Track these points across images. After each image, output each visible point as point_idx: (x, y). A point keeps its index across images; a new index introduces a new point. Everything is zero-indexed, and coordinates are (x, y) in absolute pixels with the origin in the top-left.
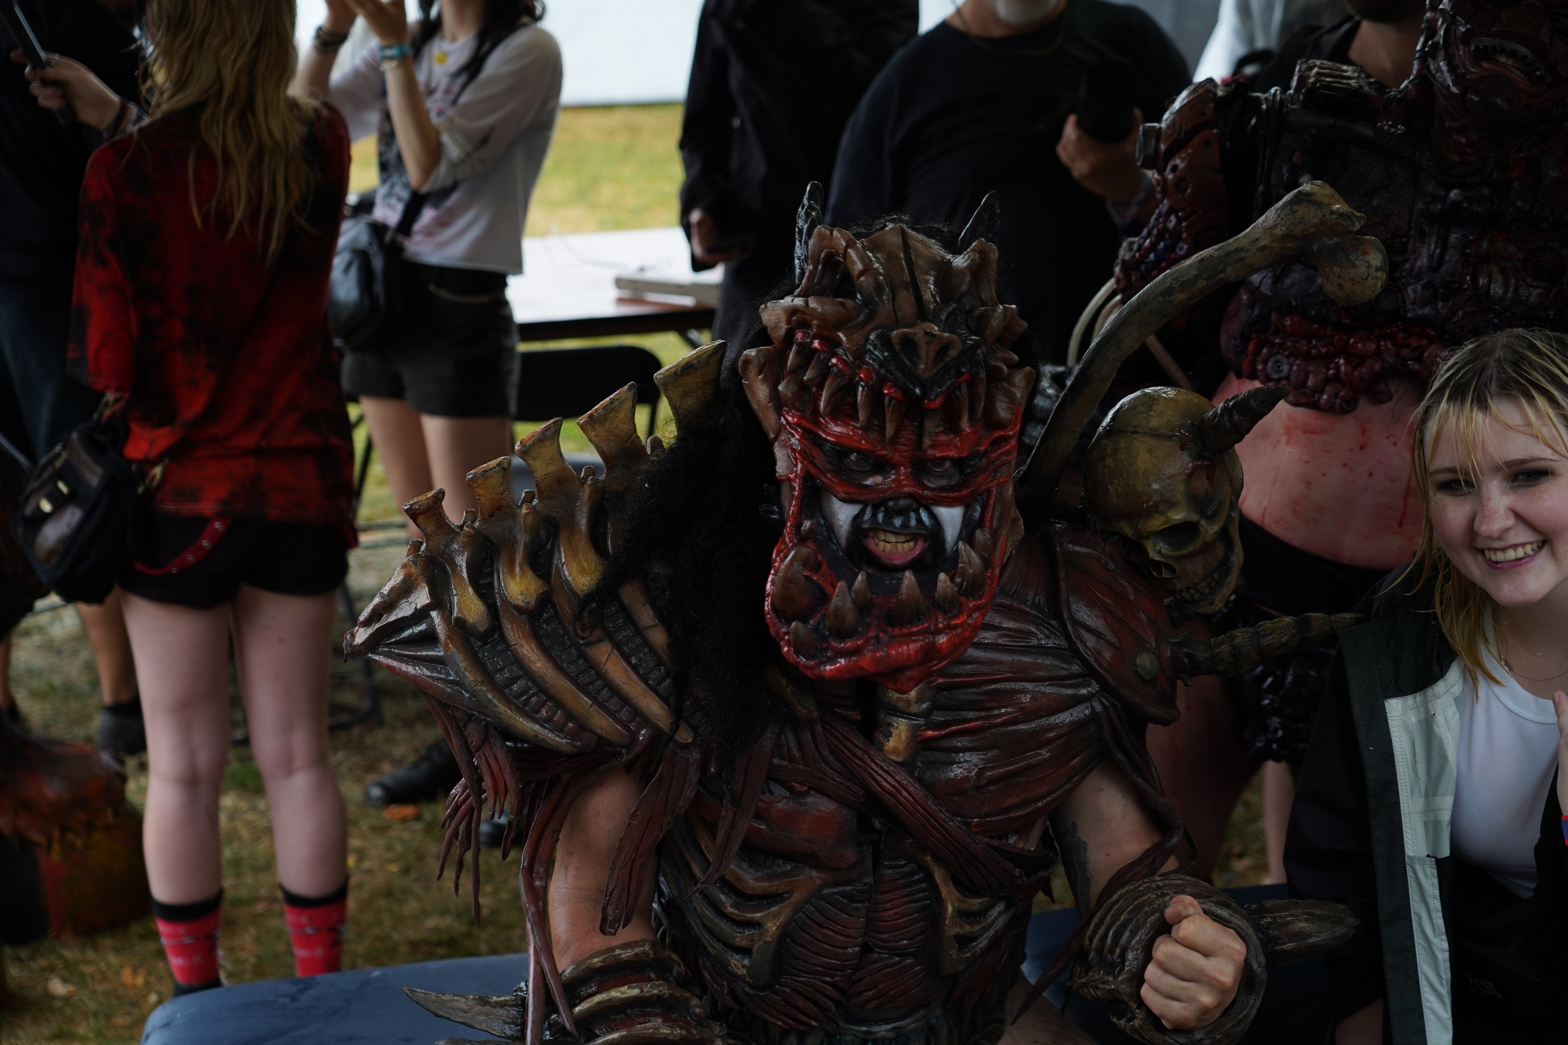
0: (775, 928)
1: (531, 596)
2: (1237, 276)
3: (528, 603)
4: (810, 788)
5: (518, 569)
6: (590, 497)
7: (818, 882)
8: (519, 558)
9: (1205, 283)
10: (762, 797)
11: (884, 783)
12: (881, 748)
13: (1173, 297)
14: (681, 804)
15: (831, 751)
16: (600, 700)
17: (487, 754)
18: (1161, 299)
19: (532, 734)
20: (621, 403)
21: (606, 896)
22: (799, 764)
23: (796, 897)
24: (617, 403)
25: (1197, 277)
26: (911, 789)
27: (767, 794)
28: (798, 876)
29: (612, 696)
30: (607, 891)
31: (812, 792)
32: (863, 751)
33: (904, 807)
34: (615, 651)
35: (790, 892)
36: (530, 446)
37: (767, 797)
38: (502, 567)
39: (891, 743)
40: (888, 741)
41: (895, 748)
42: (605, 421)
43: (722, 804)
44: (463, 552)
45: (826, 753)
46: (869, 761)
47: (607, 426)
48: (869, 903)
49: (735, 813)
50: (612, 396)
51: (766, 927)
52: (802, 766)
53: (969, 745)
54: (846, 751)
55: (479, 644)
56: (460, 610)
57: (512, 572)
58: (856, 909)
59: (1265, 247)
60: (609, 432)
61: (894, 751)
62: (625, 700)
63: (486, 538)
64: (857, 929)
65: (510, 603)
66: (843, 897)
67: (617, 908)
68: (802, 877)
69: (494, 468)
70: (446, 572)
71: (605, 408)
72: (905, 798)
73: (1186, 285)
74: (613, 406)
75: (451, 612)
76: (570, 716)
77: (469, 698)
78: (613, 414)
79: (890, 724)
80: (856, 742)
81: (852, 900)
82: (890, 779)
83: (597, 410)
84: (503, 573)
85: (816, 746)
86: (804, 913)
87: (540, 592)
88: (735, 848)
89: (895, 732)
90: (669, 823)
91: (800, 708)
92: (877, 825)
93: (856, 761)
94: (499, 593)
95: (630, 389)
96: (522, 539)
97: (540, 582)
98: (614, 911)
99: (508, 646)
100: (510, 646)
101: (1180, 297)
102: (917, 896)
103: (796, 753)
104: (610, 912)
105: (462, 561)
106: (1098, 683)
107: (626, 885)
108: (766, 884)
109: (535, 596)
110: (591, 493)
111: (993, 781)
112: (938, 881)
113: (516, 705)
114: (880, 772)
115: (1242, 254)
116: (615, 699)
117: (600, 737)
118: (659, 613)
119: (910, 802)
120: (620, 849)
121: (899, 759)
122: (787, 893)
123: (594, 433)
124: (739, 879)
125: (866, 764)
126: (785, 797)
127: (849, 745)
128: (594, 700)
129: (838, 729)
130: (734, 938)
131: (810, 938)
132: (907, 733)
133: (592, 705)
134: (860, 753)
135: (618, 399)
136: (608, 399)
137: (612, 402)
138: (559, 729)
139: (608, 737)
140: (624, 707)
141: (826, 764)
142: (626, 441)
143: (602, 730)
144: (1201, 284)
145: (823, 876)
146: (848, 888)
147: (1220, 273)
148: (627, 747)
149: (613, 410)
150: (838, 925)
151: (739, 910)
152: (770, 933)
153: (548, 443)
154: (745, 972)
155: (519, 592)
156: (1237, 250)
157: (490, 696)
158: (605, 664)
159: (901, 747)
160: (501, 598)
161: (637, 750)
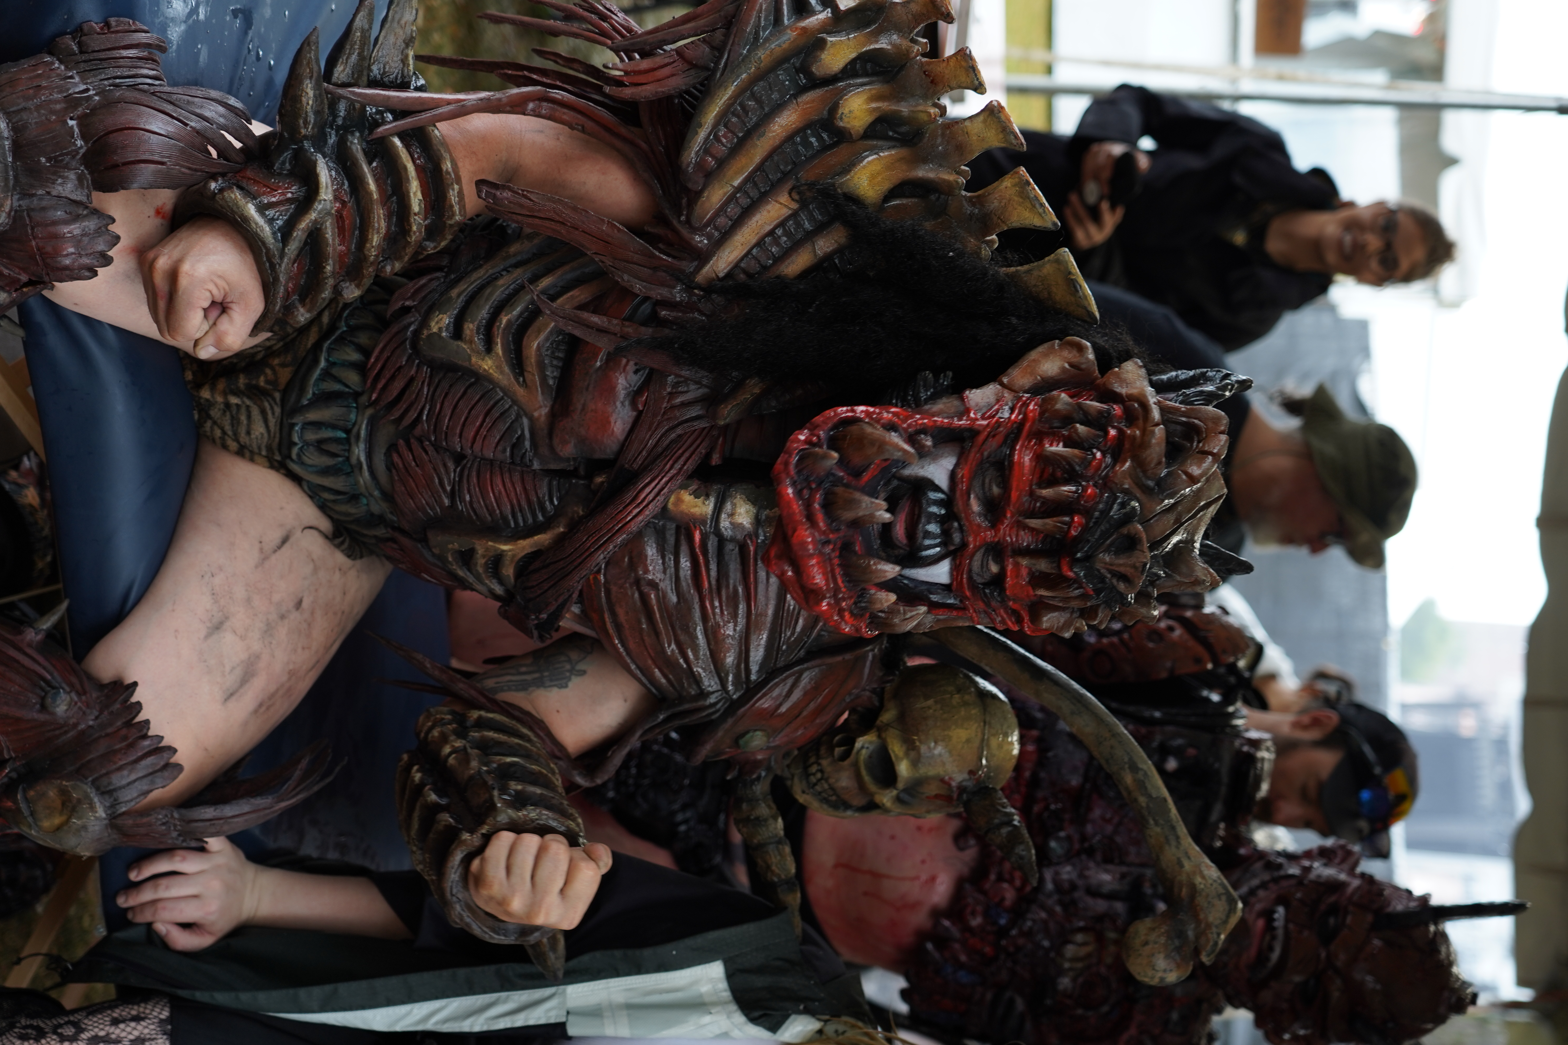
0: (486, 368)
1: (848, 122)
2: (1151, 836)
3: (841, 119)
4: (640, 413)
5: (874, 105)
6: (944, 180)
7: (536, 414)
8: (884, 105)
9: (1144, 805)
10: (632, 363)
11: (647, 490)
12: (683, 487)
13: (1128, 771)
14: (626, 277)
15: (680, 436)
16: (738, 195)
17: (675, 65)
18: (1126, 759)
19: (703, 121)
20: (1040, 215)
21: (523, 191)
22: (668, 402)
23: (520, 391)
24: (1041, 210)
25: (1150, 796)
26: (640, 518)
27: (634, 368)
28: (543, 393)
29: (742, 208)
30: (528, 191)
31: (635, 413)
32: (681, 469)
33: (621, 511)
34: (790, 212)
35: (525, 384)
36: (999, 118)
37: (631, 367)
38: (876, 88)
39: (687, 498)
40: (690, 495)
41: (682, 501)
42: (1022, 197)
43: (624, 319)
44: (891, 43)
45: (679, 431)
46: (669, 475)
47: (1016, 198)
48: (510, 463)
49: (615, 334)
50: (1047, 204)
51: (487, 358)
52: (665, 405)
53: (682, 574)
54: (680, 451)
55: (797, 65)
56: (833, 44)
57: (872, 99)
58: (504, 451)
59: (1180, 865)
60: (1010, 200)
61: (679, 500)
62: (738, 223)
63: (902, 67)
64: (482, 450)
65: (841, 98)
66: (518, 438)
67: (510, 202)
68: (540, 397)
69: (978, 79)
70: (868, 25)
71: (1036, 198)
72: (631, 512)
73: (1141, 785)
74: (1037, 206)
75: (829, 33)
76: (722, 163)
77: (741, 54)
78: (1029, 205)
79: (707, 496)
80: (690, 461)
81: (514, 447)
82: (651, 497)
83: (1034, 189)
84: (870, 89)
85: (687, 421)
86: (502, 398)
87: (852, 132)
88: (577, 333)
89: (699, 501)
90: (603, 262)
91: (730, 406)
92: (599, 480)
93: (671, 462)
94: (850, 85)
95: (1055, 224)
96: (904, 108)
97: (861, 131)
98: (507, 199)
99: (795, 96)
100: (796, 99)
101: (1128, 779)
102: (519, 514)
103: (678, 400)
104: (505, 194)
105: (883, 44)
106: (740, 697)
107: (536, 214)
108: (533, 360)
109: (848, 126)
110: (948, 182)
111: (644, 598)
112: (536, 538)
113: (733, 104)
114: (659, 487)
115: (1174, 843)
116: (738, 211)
117: (699, 194)
118: (828, 257)
119: (626, 517)
120: (575, 209)
121: (670, 506)
122: (524, 381)
123: (1009, 185)
124: (539, 332)
125: (667, 473)
126: (630, 385)
127: (687, 455)
128: (738, 189)
129: (704, 444)
130: (472, 322)
131: (473, 403)
132: (698, 513)
133: (733, 187)
134: (678, 466)
135: (1044, 212)
136: (1044, 200)
137: (1042, 205)
138: (706, 150)
139: (699, 203)
140: (731, 220)
141: (667, 431)
142: (999, 218)
143: (708, 197)
144: (1142, 800)
145: (543, 419)
146: (527, 444)
147: (1154, 820)
148: (688, 222)
149: (1034, 206)
150: (488, 431)
151: (504, 329)
152: (480, 362)
153: (1001, 136)
154: (435, 330)
155: (852, 109)
156: (1178, 838)
157: (744, 76)
158: (776, 201)
159: (684, 507)
160: (845, 88)
161: (684, 232)
